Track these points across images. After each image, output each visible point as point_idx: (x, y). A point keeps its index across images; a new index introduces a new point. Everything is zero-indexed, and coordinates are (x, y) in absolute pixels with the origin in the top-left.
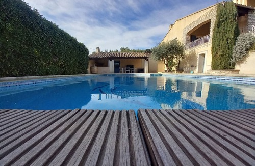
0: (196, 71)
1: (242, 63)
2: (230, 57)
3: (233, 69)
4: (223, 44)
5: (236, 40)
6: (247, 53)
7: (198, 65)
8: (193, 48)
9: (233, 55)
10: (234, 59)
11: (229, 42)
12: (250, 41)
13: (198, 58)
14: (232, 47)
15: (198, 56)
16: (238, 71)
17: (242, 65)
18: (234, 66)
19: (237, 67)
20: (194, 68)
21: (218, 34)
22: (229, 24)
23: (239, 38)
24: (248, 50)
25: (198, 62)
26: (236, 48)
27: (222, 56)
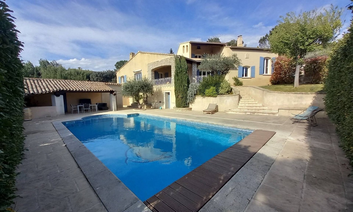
0: (164, 107)
1: (192, 103)
2: (186, 99)
3: (189, 107)
4: (181, 89)
5: (188, 87)
6: (195, 97)
7: (165, 101)
8: (159, 86)
9: (188, 97)
10: (188, 100)
11: (185, 88)
12: (196, 89)
13: (164, 95)
14: (187, 92)
15: (164, 94)
16: (191, 109)
17: (192, 104)
18: (189, 105)
19: (190, 106)
20: (161, 104)
21: (178, 81)
22: (184, 75)
23: (190, 86)
24: (195, 95)
25: (165, 99)
26: (189, 93)
27: (182, 98)
